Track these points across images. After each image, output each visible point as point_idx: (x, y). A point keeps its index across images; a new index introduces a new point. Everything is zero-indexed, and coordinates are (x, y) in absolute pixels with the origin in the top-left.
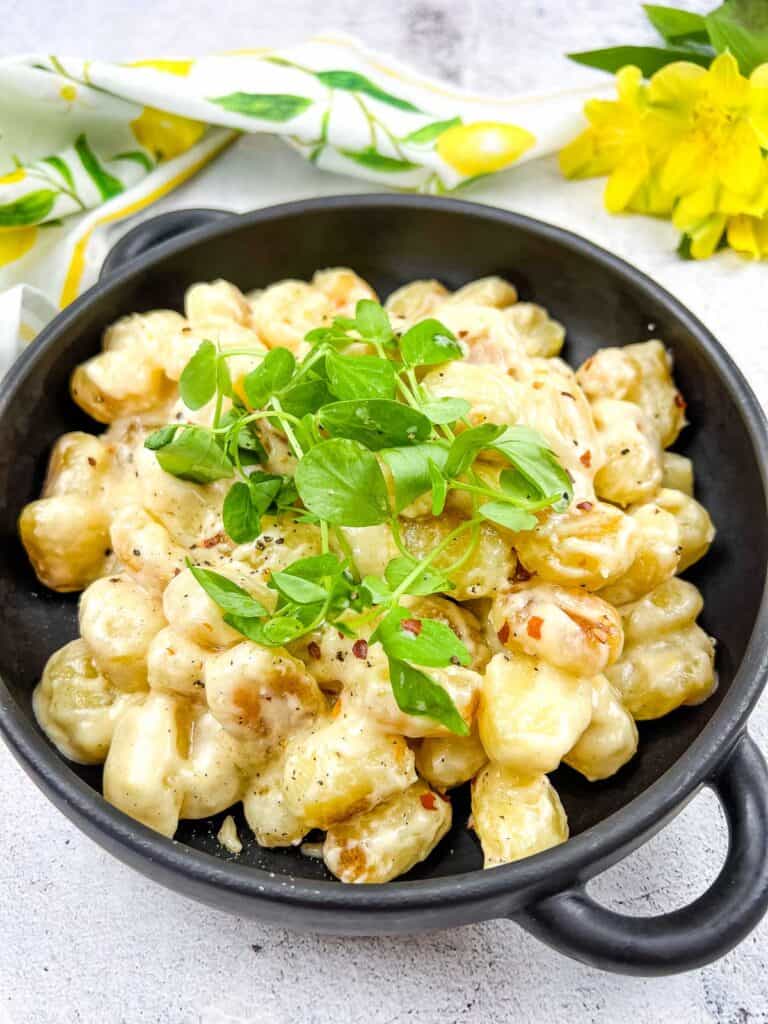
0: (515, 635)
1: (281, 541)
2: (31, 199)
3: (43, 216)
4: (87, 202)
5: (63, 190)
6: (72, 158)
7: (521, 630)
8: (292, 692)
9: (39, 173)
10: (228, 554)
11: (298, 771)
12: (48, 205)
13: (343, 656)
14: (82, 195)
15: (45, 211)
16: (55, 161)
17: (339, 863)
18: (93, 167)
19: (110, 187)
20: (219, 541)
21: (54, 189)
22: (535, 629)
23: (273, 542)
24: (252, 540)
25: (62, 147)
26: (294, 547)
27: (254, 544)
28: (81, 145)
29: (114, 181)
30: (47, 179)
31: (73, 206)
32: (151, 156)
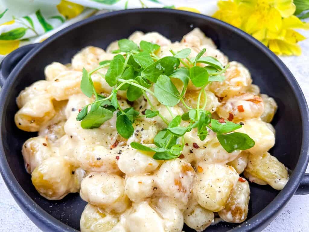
0: (235, 115)
1: (142, 129)
2: (16, 30)
3: (21, 37)
4: (39, 33)
5: (29, 28)
6: (34, 18)
7: (236, 112)
8: (188, 171)
9: (20, 21)
10: (125, 145)
11: (207, 194)
12: (23, 33)
13: (192, 151)
14: (36, 30)
15: (22, 35)
16: (27, 18)
17: (232, 217)
18: (42, 21)
19: (48, 28)
20: (118, 143)
21: (25, 27)
22: (241, 109)
23: (140, 131)
24: (132, 135)
25: (31, 13)
26: (148, 129)
27: (134, 135)
28: (38, 13)
29: (50, 26)
30: (24, 24)
31: (33, 34)
32: (64, 17)
